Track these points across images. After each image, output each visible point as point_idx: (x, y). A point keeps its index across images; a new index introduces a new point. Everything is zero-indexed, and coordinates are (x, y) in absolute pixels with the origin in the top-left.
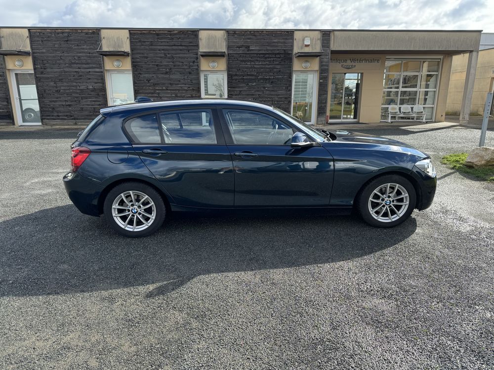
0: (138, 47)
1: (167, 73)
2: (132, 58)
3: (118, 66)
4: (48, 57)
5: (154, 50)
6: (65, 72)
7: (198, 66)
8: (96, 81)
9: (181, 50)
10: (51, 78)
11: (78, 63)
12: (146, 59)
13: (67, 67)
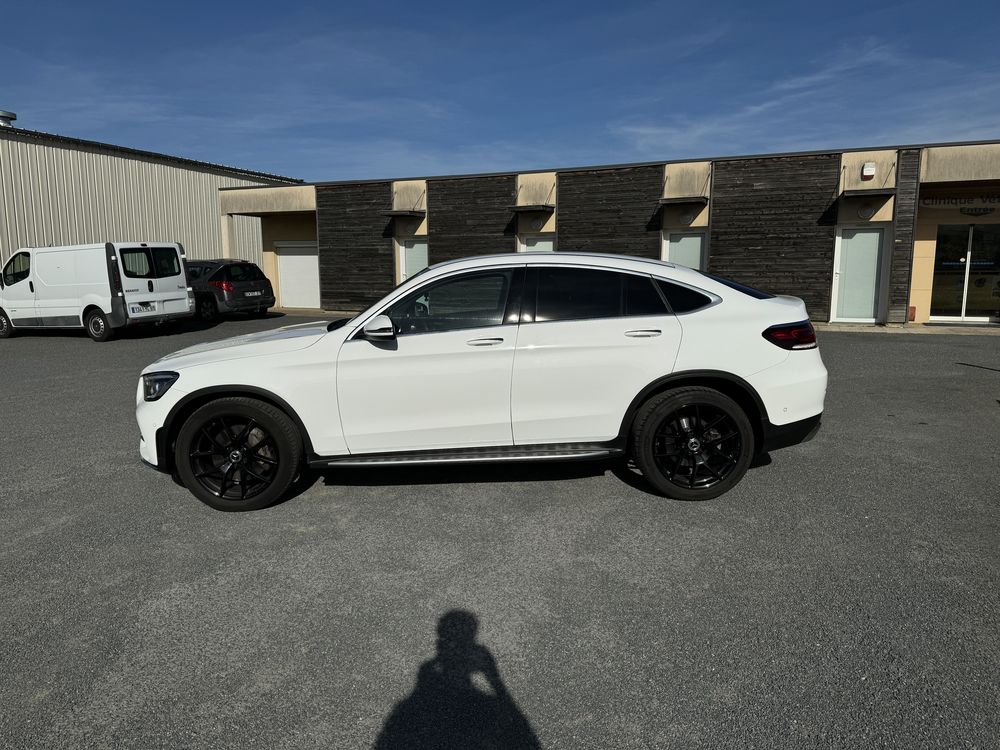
2: (559, 215)
5: (592, 200)
11: (483, 225)
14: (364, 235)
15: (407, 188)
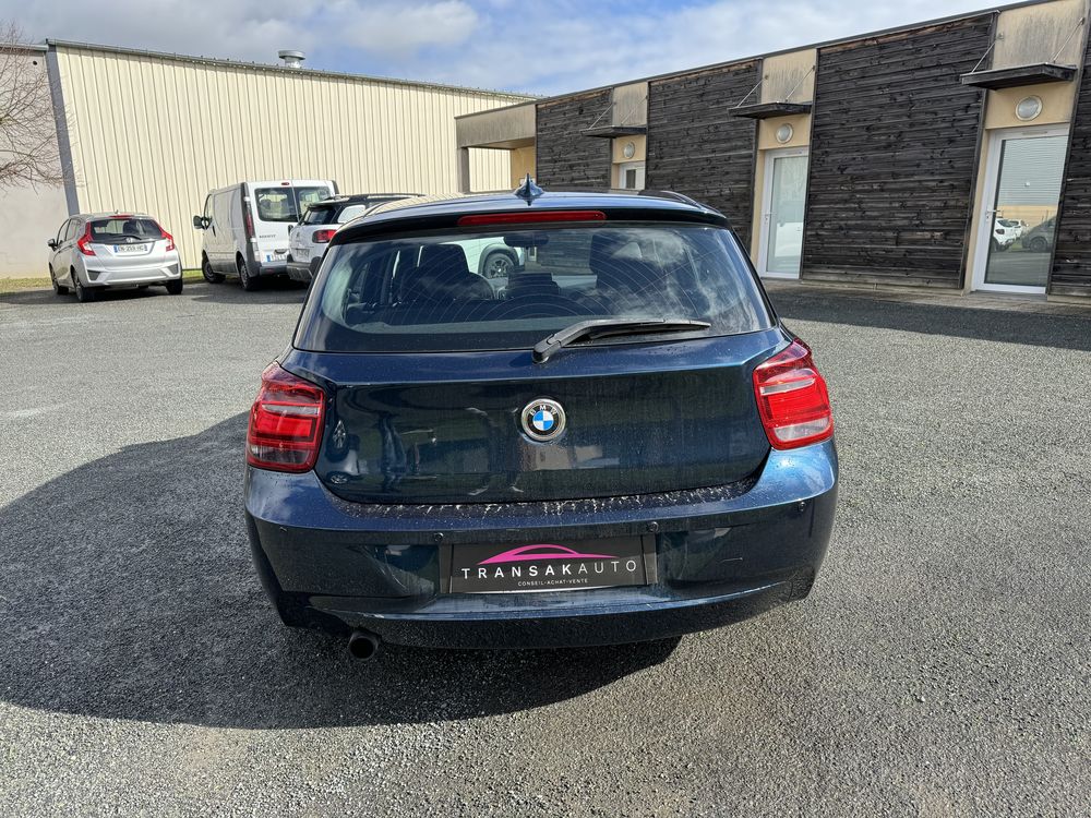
0: (832, 87)
1: (888, 147)
2: (816, 117)
3: (783, 140)
4: (668, 133)
5: (868, 88)
6: (690, 161)
7: (977, 118)
8: (737, 177)
9: (936, 79)
10: (668, 175)
11: (712, 141)
12: (844, 116)
13: (696, 150)
14: (579, 165)
15: (627, 96)
